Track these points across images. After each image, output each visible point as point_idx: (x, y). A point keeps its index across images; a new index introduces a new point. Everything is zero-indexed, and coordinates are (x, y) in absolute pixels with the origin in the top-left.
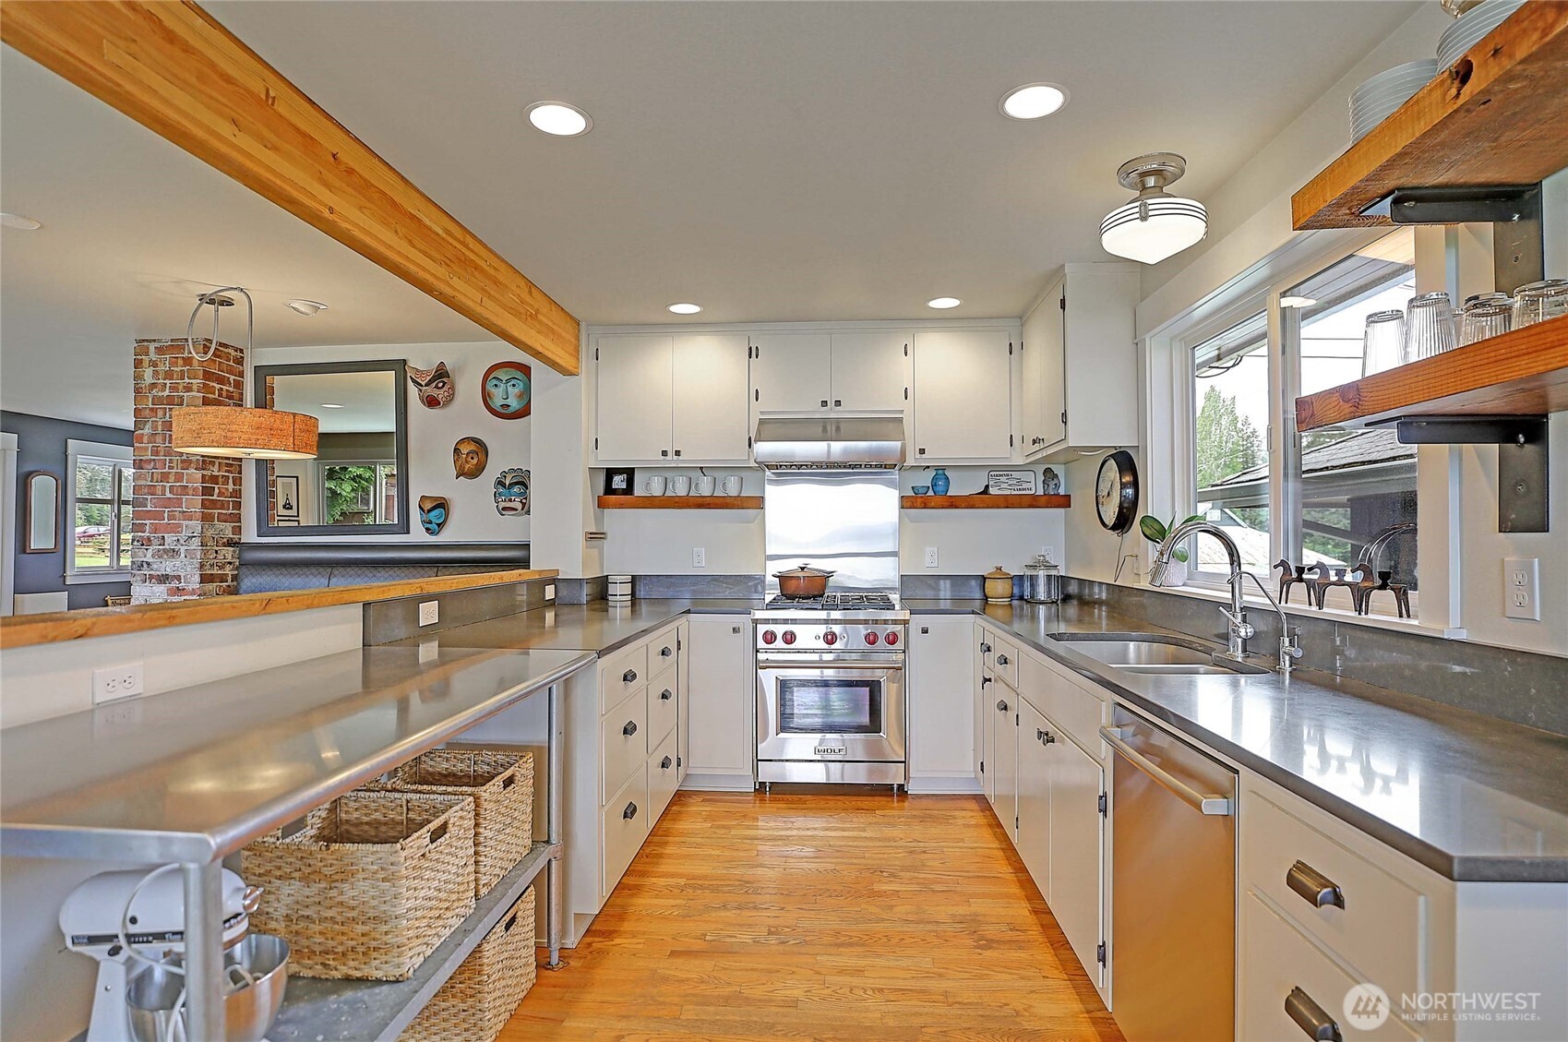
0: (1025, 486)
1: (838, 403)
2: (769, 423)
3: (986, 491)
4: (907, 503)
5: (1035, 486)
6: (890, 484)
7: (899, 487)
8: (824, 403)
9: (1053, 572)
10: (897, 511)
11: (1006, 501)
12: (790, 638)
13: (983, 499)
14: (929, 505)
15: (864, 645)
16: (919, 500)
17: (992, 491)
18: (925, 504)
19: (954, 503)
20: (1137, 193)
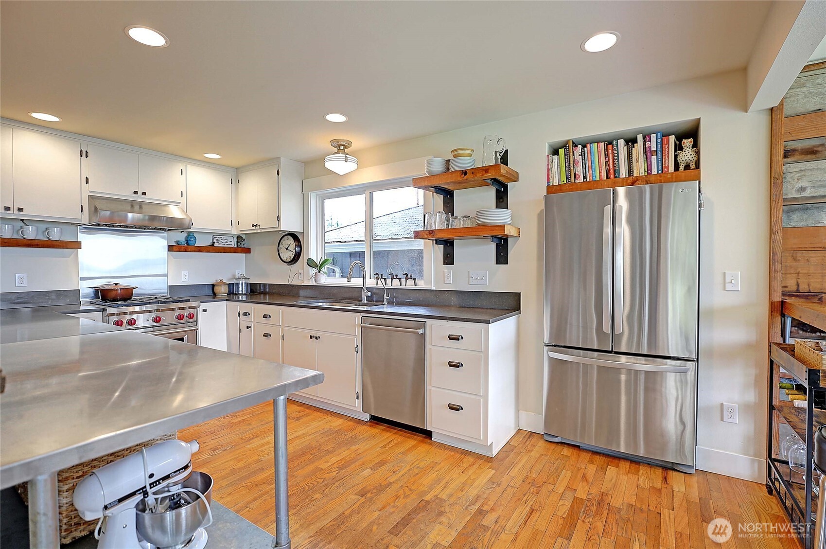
0: (229, 243)
1: (144, 194)
2: (99, 199)
3: (213, 245)
4: (171, 248)
5: (233, 244)
6: (163, 237)
7: (168, 239)
8: (136, 193)
9: (248, 282)
10: (166, 253)
11: (224, 249)
12: (132, 322)
13: (211, 248)
14: (188, 250)
15: (176, 321)
16: (183, 248)
17: (216, 245)
18: (186, 250)
19: (200, 250)
20: (336, 150)
